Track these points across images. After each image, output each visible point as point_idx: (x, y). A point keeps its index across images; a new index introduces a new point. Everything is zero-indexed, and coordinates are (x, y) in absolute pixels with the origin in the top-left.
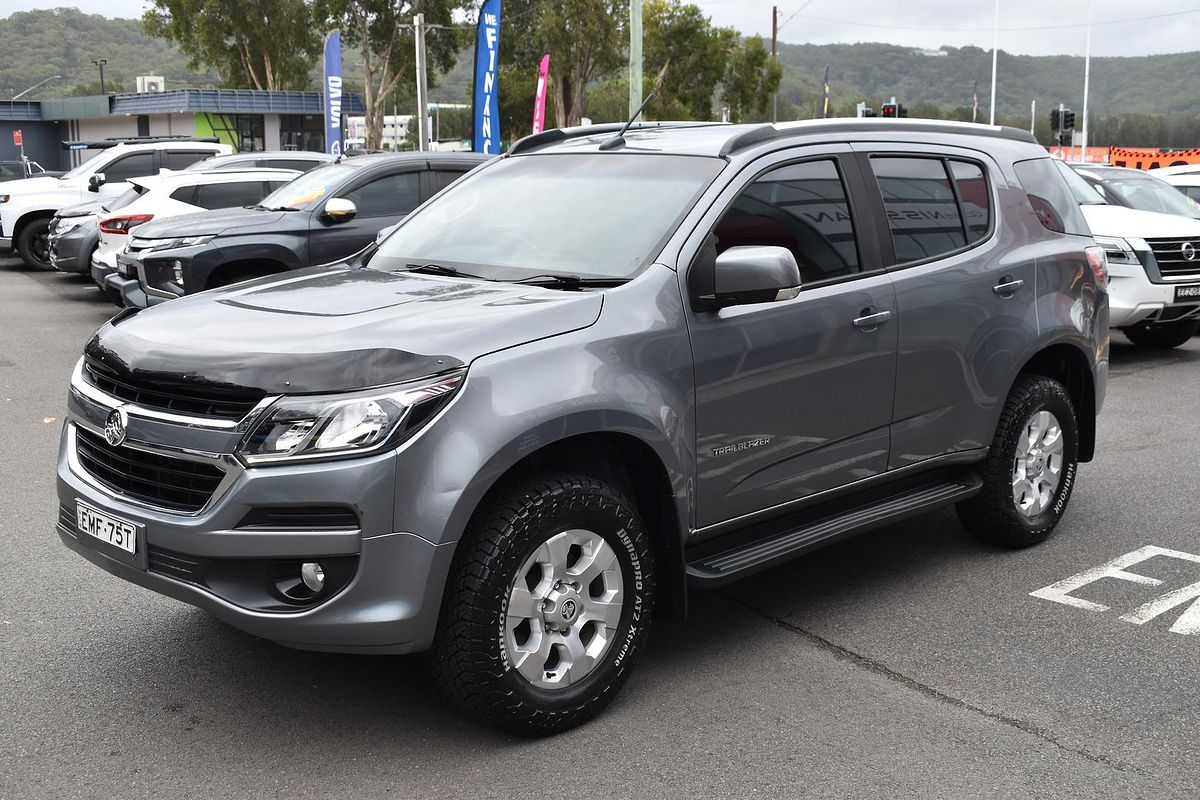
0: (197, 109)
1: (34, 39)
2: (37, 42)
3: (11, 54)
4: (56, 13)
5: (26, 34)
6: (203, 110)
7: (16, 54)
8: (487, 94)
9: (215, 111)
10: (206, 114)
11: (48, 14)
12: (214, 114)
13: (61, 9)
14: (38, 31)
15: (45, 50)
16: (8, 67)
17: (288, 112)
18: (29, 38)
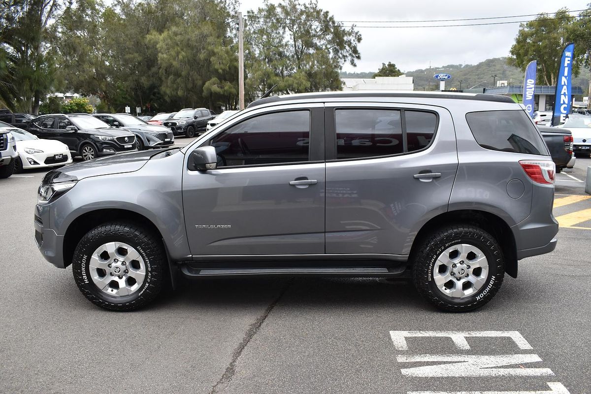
0: (513, 93)
1: (492, 68)
2: (493, 70)
3: (484, 74)
4: (501, 59)
5: (490, 67)
6: (514, 93)
7: (485, 74)
8: (563, 86)
9: (519, 93)
10: (516, 95)
11: (499, 59)
12: (519, 95)
13: (503, 58)
14: (494, 66)
15: (496, 72)
16: (482, 78)
17: (549, 94)
18: (491, 68)
